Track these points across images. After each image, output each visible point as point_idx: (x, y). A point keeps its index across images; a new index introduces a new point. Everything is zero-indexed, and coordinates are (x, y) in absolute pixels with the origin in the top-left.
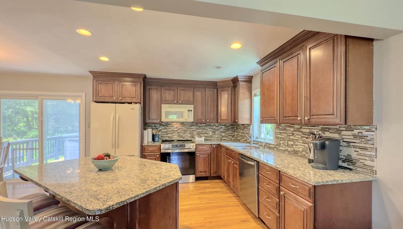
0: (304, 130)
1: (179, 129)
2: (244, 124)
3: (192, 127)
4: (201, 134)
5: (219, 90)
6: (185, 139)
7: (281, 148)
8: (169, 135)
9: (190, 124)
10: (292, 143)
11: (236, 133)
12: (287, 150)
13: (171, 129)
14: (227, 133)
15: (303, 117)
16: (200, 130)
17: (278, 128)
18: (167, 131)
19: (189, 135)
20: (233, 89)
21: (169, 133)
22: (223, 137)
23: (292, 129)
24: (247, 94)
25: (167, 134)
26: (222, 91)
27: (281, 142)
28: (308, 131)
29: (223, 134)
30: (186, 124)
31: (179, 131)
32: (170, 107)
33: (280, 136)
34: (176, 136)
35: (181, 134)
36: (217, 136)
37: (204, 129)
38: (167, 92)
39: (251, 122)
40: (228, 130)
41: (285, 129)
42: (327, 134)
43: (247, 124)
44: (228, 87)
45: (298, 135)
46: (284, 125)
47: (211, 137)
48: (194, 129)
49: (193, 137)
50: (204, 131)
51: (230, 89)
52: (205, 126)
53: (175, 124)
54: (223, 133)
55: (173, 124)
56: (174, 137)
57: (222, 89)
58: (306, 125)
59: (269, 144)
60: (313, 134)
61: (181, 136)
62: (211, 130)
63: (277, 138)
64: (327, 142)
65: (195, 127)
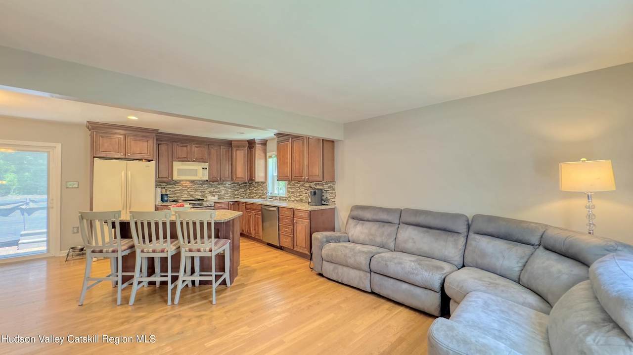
0: (306, 185)
1: (188, 188)
2: (259, 182)
3: (204, 186)
4: (214, 192)
5: (234, 149)
6: (196, 198)
7: (291, 199)
8: (177, 195)
9: (201, 182)
10: (299, 194)
11: (248, 191)
12: (296, 200)
13: (180, 188)
14: (239, 191)
15: (305, 177)
16: (213, 189)
17: (289, 184)
18: (176, 190)
19: (200, 194)
20: (248, 149)
21: (178, 193)
22: (236, 195)
23: (299, 185)
24: (263, 155)
25: (175, 194)
26: (237, 150)
27: (292, 195)
28: (308, 185)
29: (236, 193)
30: (197, 183)
31: (189, 190)
32: (182, 165)
33: (291, 190)
34: (185, 196)
35: (191, 193)
36: (229, 195)
37: (216, 187)
38: (179, 149)
39: (266, 180)
40: (241, 188)
41: (294, 185)
42: (318, 187)
43: (261, 182)
44: (244, 147)
45: (303, 188)
46: (293, 182)
47: (224, 195)
48: (206, 188)
49: (204, 196)
50: (216, 190)
51: (246, 149)
52: (218, 185)
53: (184, 182)
54: (236, 191)
55: (182, 182)
56: (183, 197)
57: (237, 148)
58: (307, 182)
59: (283, 197)
60: (311, 187)
61: (191, 196)
62: (223, 188)
63: (289, 192)
64: (316, 191)
65: (206, 186)
